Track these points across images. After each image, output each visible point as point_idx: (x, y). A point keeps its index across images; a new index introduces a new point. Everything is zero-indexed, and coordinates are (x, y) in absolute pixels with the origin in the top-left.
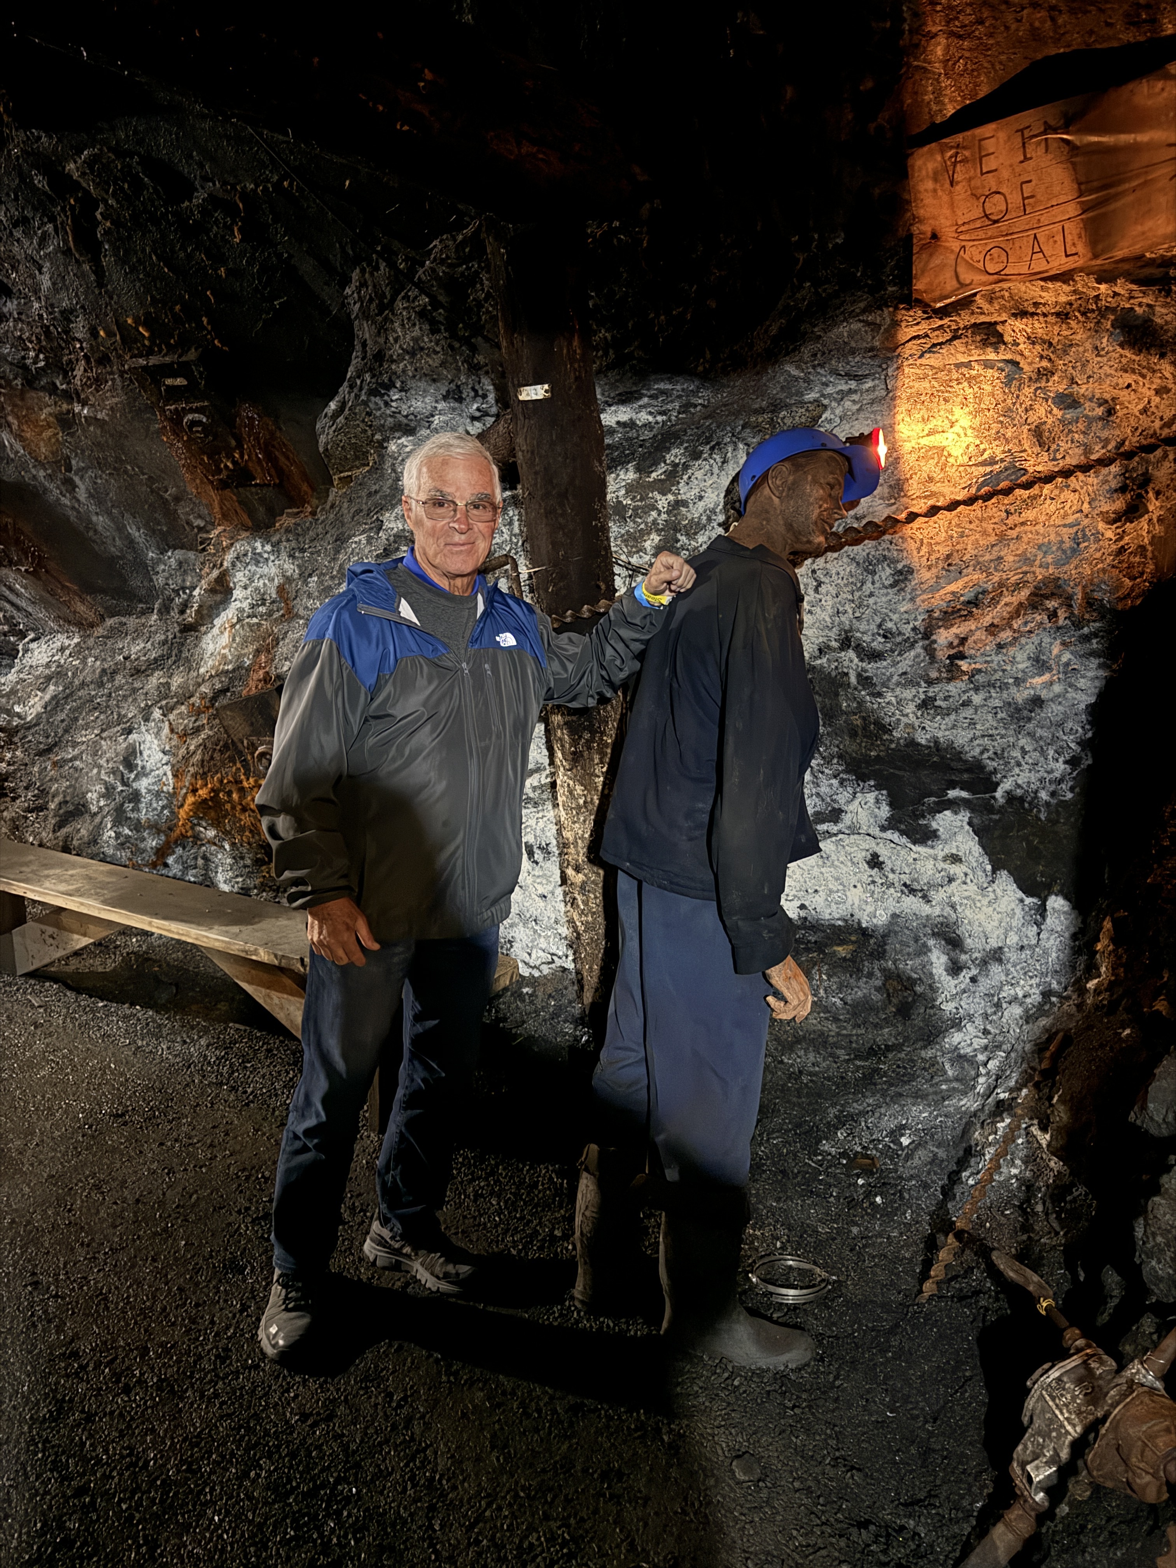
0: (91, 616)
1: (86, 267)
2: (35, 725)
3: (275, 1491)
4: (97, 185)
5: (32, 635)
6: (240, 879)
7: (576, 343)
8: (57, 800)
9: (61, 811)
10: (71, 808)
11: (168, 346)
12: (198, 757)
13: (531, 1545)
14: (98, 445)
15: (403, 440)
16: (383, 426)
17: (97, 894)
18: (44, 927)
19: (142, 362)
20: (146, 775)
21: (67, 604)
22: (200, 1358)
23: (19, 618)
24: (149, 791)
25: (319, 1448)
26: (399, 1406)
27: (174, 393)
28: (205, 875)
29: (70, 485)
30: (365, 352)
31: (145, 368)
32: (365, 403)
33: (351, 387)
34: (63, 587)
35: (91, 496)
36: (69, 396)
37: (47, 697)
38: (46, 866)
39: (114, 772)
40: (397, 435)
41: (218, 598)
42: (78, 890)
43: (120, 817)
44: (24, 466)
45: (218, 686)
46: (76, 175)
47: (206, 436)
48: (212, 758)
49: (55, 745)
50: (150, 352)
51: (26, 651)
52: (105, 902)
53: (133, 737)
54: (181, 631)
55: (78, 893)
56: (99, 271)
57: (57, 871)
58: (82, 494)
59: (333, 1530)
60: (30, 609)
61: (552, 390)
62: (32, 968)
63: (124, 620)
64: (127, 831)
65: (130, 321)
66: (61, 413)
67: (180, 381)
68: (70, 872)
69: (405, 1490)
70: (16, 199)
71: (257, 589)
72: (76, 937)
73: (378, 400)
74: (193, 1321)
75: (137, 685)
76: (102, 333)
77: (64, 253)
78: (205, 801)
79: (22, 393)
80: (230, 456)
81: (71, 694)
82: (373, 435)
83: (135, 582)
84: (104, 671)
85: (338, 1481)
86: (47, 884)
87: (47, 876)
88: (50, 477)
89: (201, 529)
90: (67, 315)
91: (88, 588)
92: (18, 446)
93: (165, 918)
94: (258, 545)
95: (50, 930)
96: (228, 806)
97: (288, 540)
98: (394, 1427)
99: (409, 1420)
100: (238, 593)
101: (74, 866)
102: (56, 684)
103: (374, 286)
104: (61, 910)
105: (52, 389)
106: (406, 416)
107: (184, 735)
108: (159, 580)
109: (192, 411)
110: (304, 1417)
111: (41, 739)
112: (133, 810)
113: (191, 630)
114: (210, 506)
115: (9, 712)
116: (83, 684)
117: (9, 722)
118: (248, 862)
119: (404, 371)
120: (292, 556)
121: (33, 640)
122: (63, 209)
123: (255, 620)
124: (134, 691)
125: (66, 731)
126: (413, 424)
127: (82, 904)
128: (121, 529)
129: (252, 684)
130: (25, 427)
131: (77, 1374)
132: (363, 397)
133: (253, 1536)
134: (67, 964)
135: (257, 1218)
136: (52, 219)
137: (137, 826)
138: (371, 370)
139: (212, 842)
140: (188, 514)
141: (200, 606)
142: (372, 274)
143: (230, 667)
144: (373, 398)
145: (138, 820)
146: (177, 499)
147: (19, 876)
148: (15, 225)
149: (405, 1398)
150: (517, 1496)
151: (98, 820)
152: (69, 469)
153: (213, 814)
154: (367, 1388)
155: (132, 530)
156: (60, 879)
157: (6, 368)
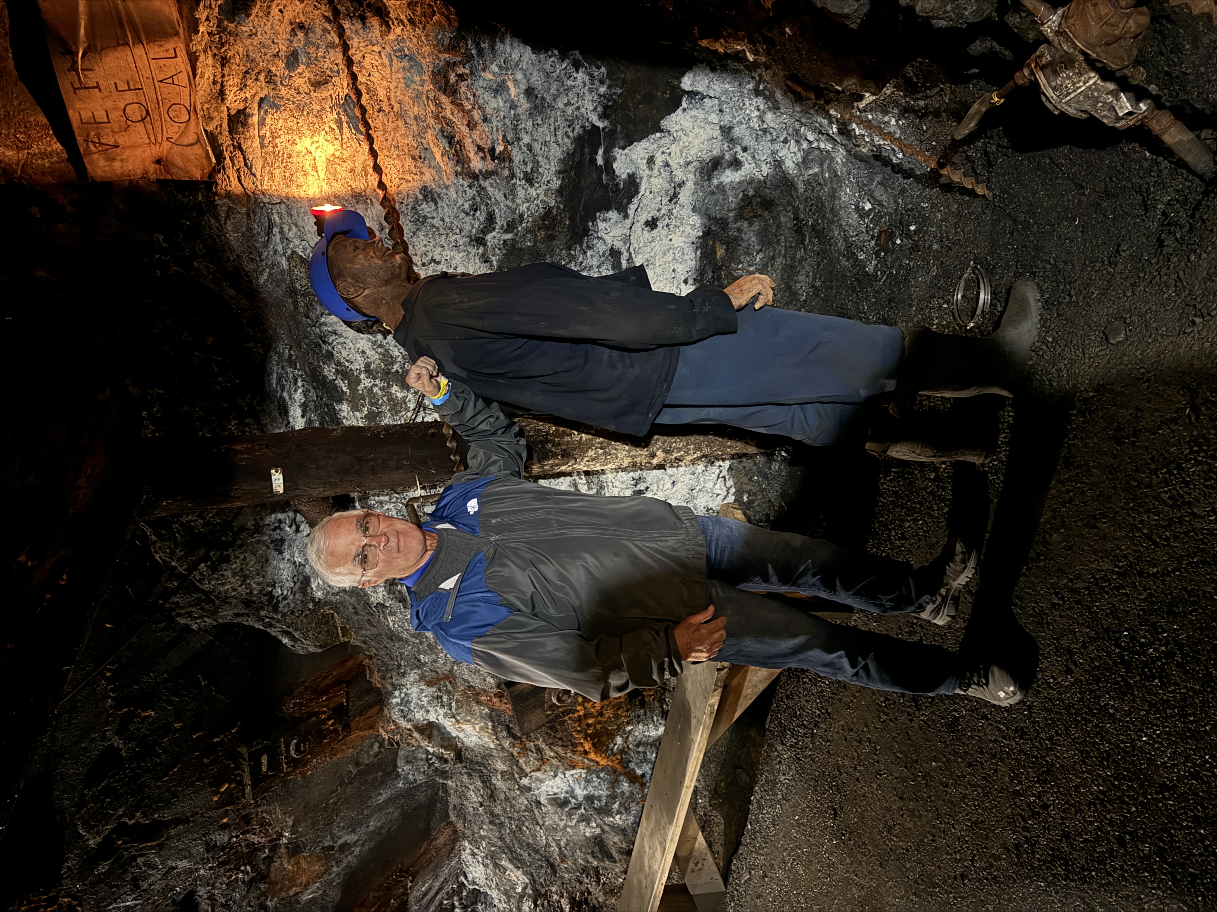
0: (448, 832)
1: (172, 832)
2: (532, 875)
4: (107, 824)
5: (462, 878)
6: (655, 718)
7: (238, 447)
8: (591, 859)
9: (600, 856)
10: (597, 849)
11: (236, 769)
12: (560, 750)
14: (314, 825)
15: (314, 586)
16: (302, 602)
17: (664, 829)
18: (689, 870)
19: (248, 789)
20: (573, 790)
21: (438, 850)
22: (1022, 751)
23: (448, 888)
24: (585, 788)
25: (1092, 660)
26: (1062, 598)
27: (274, 765)
28: (651, 745)
29: (344, 847)
30: (243, 615)
31: (253, 789)
32: (284, 615)
33: (271, 626)
34: (424, 853)
35: (353, 831)
36: (274, 847)
37: (511, 866)
38: (642, 868)
39: (570, 815)
40: (309, 591)
41: (435, 732)
42: (661, 843)
43: (605, 811)
44: (330, 883)
45: (505, 734)
46: (99, 839)
47: (308, 740)
48: (561, 739)
49: (547, 860)
50: (241, 783)
51: (474, 883)
52: (671, 822)
53: (543, 800)
54: (461, 762)
55: (663, 844)
56: (176, 822)
57: (646, 859)
58: (353, 838)
59: (1156, 650)
60: (442, 879)
61: (276, 467)
62: (720, 880)
63: (451, 807)
64: (616, 806)
65: (216, 799)
66: (288, 853)
67: (264, 760)
68: (647, 849)
69: (1126, 594)
70: (117, 886)
71: (429, 702)
72: (697, 845)
73: (281, 605)
74: (994, 756)
75: (502, 797)
76: (225, 821)
77: (161, 849)
78: (594, 745)
79: (271, 883)
80: (324, 722)
81: (508, 848)
82: (309, 609)
83: (422, 797)
84: (491, 822)
85: (1118, 645)
86: (656, 867)
87: (650, 867)
88: (338, 862)
89: (381, 745)
90: (210, 847)
91: (426, 834)
92: (313, 887)
93: (684, 776)
94: (394, 701)
95: (691, 865)
96: (599, 727)
97: (391, 678)
98: (1078, 602)
99: (1073, 591)
100: (432, 718)
101: (642, 846)
102: (501, 859)
103: (191, 606)
104: (676, 856)
105: (269, 860)
106: (295, 583)
107: (543, 760)
108: (421, 778)
109: (288, 751)
110: (1069, 671)
111: (543, 871)
112: (600, 801)
113: (460, 754)
114: (363, 738)
115: (522, 896)
116: (501, 839)
117: (529, 896)
118: (642, 711)
119: (259, 584)
120: (404, 675)
121: (466, 877)
122: (126, 849)
123: (454, 704)
124: (507, 799)
125: (537, 852)
126: (301, 578)
127: (671, 840)
128: (380, 808)
129: (504, 707)
130: (299, 882)
131: (1032, 845)
132: (279, 616)
133: (1158, 711)
134: (718, 853)
136: (134, 858)
137: (613, 797)
138: (258, 610)
139: (626, 740)
140: (369, 756)
141: (442, 747)
142: (182, 608)
143: (490, 724)
144: (280, 609)
145: (608, 796)
146: (357, 764)
147: (649, 889)
148: (138, 887)
149: (1057, 594)
151: (606, 828)
152: (332, 848)
153: (604, 739)
154: (1048, 623)
155: (382, 799)
156: (653, 856)
157: (252, 895)
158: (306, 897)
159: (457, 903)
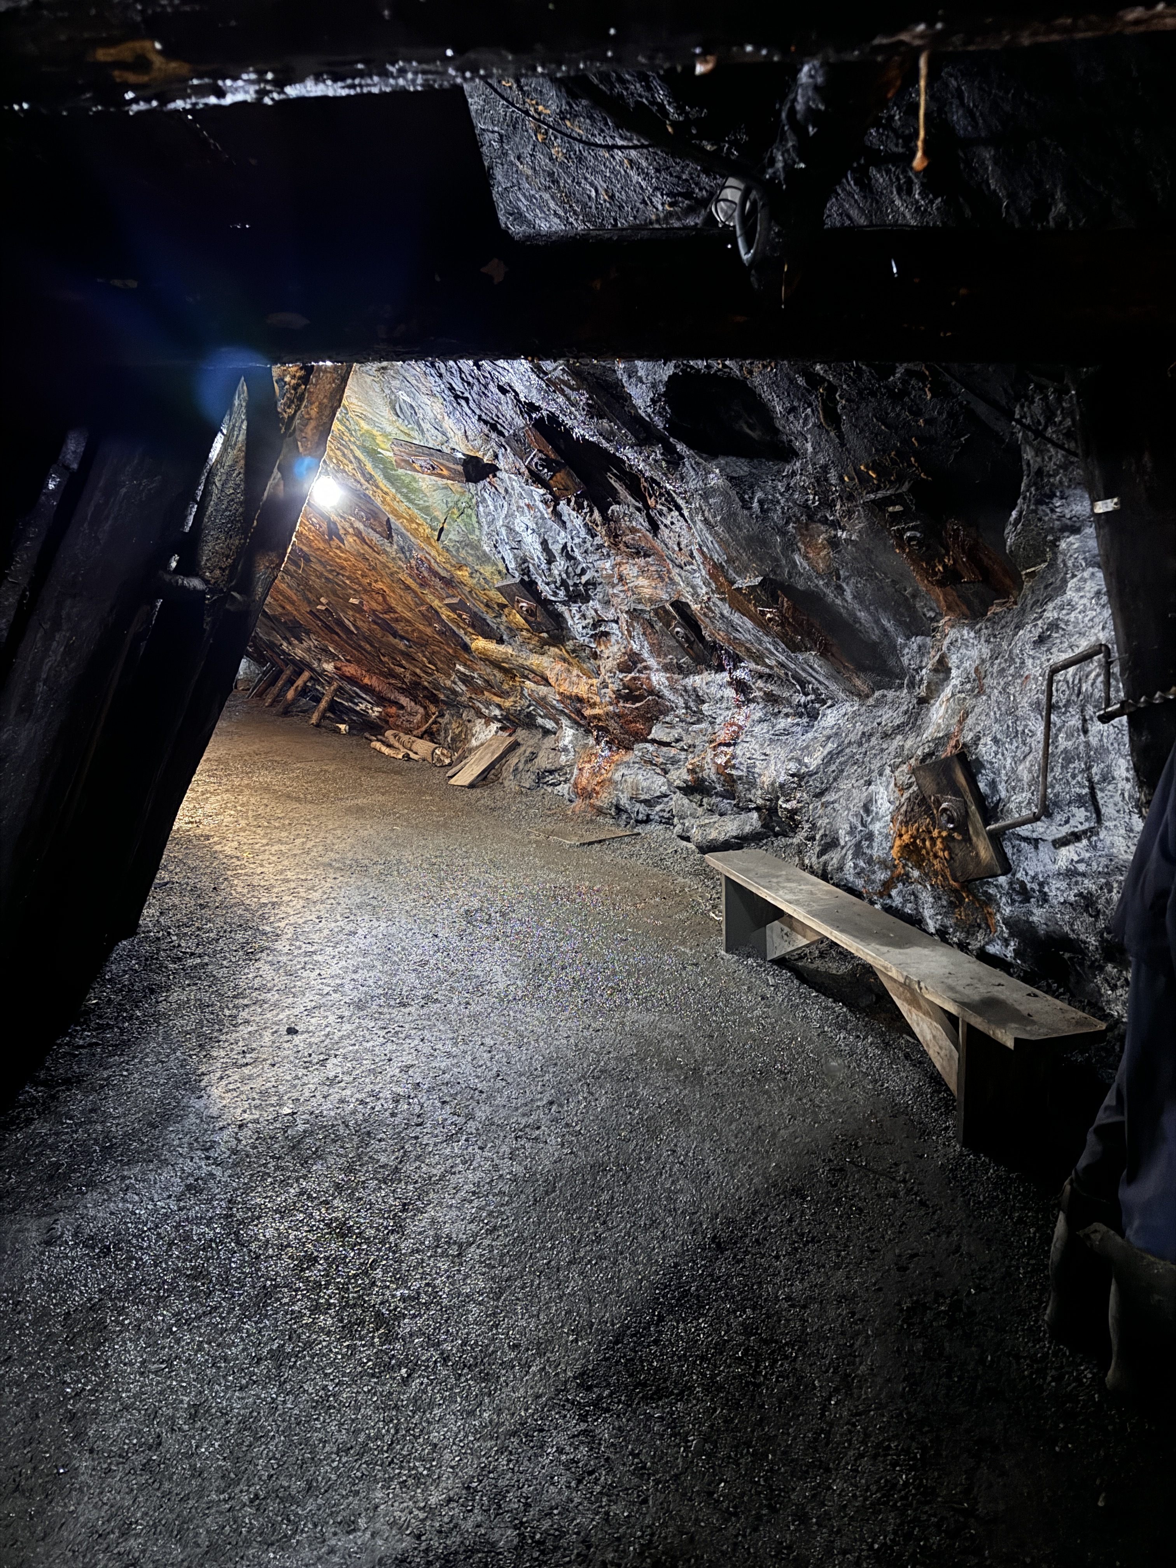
0: (865, 689)
1: (832, 434)
2: (816, 773)
3: (745, 1329)
4: (834, 376)
5: (829, 703)
6: (939, 917)
7: (1146, 458)
8: (821, 833)
9: (823, 842)
10: (829, 840)
11: (891, 482)
12: (904, 808)
13: (889, 1447)
14: (855, 559)
15: (1072, 539)
16: (1052, 528)
17: (808, 906)
18: (781, 927)
19: (872, 496)
20: (879, 820)
21: (849, 679)
22: (746, 1235)
23: (822, 690)
24: (880, 833)
25: (788, 1321)
26: (855, 1323)
27: (895, 518)
28: (916, 909)
29: (840, 589)
30: (1029, 470)
31: (873, 501)
32: (1035, 511)
33: (1024, 498)
34: (845, 667)
35: (854, 597)
36: (836, 525)
37: (825, 753)
38: (789, 880)
39: (856, 815)
40: (1066, 534)
41: (941, 676)
42: (797, 900)
43: (858, 851)
44: (809, 578)
45: (927, 750)
46: (821, 372)
47: (920, 548)
48: (912, 810)
49: (826, 789)
50: (879, 488)
51: (824, 715)
53: (872, 787)
54: (918, 703)
55: (797, 903)
56: (840, 436)
57: (794, 884)
58: (849, 596)
59: (766, 1367)
60: (826, 683)
61: (1121, 502)
62: (775, 956)
63: (886, 692)
64: (862, 864)
65: (862, 468)
66: (830, 537)
67: (898, 508)
68: (802, 887)
69: (827, 1371)
70: (789, 395)
71: (965, 669)
72: (800, 937)
73: (1044, 507)
74: (754, 1213)
75: (885, 746)
76: (846, 479)
77: (819, 427)
78: (907, 845)
79: (807, 524)
80: (941, 561)
81: (842, 751)
82: (1046, 537)
83: (892, 662)
84: (863, 733)
85: (787, 1344)
86: (782, 892)
87: (784, 888)
88: (827, 585)
89: (932, 620)
90: (825, 468)
91: (861, 668)
92: (805, 564)
94: (965, 632)
95: (786, 929)
96: (924, 852)
97: (987, 628)
98: (843, 1333)
99: (857, 1333)
100: (954, 673)
101: (809, 884)
102: (833, 743)
103: (1032, 417)
104: (787, 914)
105: (825, 521)
106: (1070, 519)
107: (902, 789)
108: (905, 661)
109: (909, 529)
110: (788, 1298)
111: (818, 785)
112: (868, 847)
113: (923, 701)
114: (937, 601)
115: (799, 761)
116: (850, 743)
117: (799, 770)
118: (945, 903)
119: (1061, 482)
120: (988, 641)
121: (829, 707)
122: (816, 397)
123: (963, 695)
124: (882, 750)
125: (835, 780)
126: (1078, 525)
127: (795, 910)
128: (877, 621)
129: (949, 749)
130: (809, 550)
132: (1032, 507)
133: (717, 1344)
135: (835, 1170)
136: (810, 405)
137: (870, 861)
138: (1035, 484)
139: (917, 881)
140: (923, 607)
141: (929, 683)
142: (1029, 408)
143: (941, 735)
144: (1040, 508)
145: (871, 856)
146: (914, 596)
148: (789, 413)
149: (862, 1320)
150: (901, 1414)
151: (844, 851)
152: (838, 578)
153: (915, 857)
154: (840, 1302)
155: (885, 622)
156: (791, 891)
157: (796, 509)
158: (797, 558)
159: (809, 698)
